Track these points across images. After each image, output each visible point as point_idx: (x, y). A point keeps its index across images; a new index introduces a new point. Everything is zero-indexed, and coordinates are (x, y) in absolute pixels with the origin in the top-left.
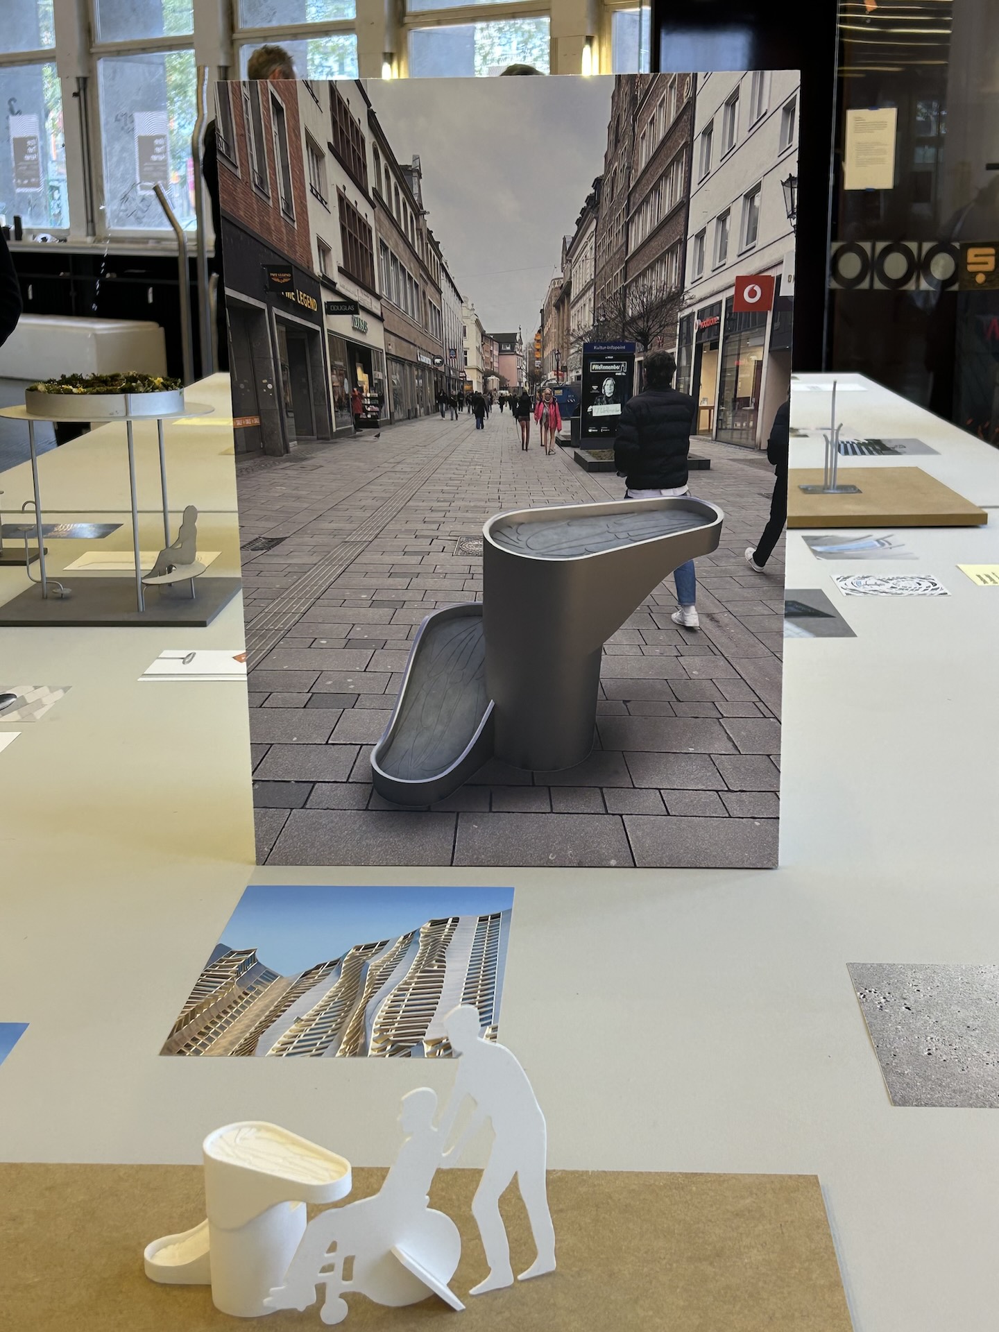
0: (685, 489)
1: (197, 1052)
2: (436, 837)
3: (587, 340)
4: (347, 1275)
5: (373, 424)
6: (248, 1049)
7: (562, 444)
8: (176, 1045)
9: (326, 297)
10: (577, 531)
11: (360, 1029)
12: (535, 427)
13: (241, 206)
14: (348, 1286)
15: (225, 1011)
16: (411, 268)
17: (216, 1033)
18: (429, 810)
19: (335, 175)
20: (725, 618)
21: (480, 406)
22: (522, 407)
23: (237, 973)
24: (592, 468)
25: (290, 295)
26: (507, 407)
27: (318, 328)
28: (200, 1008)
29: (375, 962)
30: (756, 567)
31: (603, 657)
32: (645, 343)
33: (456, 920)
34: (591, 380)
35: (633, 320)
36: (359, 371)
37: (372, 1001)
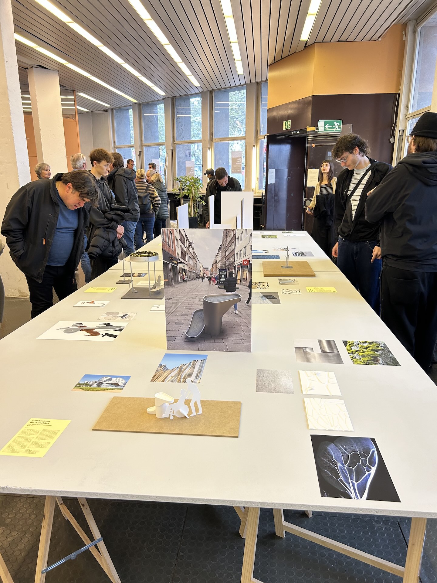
0: (235, 292)
1: (156, 381)
2: (196, 346)
3: (220, 269)
4: (173, 413)
5: (186, 281)
6: (163, 381)
7: (216, 285)
8: (153, 380)
9: (179, 261)
10: (218, 298)
11: (180, 378)
12: (211, 282)
13: (165, 247)
14: (173, 414)
15: (160, 375)
16: (192, 258)
17: (159, 378)
18: (195, 342)
19: (180, 243)
20: (242, 312)
21: (203, 278)
22: (209, 279)
23: (163, 369)
24: (221, 288)
25: (173, 261)
26: (207, 279)
27: (177, 266)
28: (157, 374)
29: (184, 367)
30: (247, 304)
31: (223, 318)
32: (229, 269)
33: (198, 360)
34: (220, 275)
35: (227, 266)
36: (184, 273)
37: (183, 374)
